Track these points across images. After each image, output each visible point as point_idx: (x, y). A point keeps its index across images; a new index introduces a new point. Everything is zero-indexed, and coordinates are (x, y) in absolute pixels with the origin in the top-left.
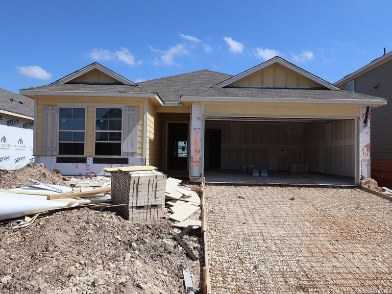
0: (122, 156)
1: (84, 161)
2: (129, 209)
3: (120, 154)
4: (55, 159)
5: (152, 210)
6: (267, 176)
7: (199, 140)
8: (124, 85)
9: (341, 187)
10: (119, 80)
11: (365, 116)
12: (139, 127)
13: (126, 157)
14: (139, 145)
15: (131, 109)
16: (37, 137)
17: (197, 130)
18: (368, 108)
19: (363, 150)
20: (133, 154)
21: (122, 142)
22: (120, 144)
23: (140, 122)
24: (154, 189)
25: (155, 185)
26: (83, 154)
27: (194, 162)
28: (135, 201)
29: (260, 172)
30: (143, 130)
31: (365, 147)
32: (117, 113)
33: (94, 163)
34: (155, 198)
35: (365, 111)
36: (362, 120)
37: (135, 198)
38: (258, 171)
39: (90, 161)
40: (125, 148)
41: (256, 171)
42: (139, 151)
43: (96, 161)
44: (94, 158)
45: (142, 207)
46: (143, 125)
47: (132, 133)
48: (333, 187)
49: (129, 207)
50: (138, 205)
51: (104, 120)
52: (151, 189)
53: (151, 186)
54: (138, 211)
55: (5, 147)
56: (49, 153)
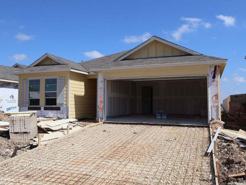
0: (57, 106)
1: (39, 109)
2: (10, 134)
3: (56, 105)
4: (27, 108)
5: (24, 135)
6: (166, 118)
7: (102, 95)
8: (60, 64)
9: (193, 127)
10: (58, 62)
11: (213, 73)
12: (65, 89)
13: (59, 106)
14: (65, 99)
15: (61, 78)
16: (20, 96)
17: (101, 89)
18: (216, 67)
19: (213, 98)
20: (62, 104)
21: (57, 98)
22: (56, 99)
23: (66, 86)
24: (23, 123)
25: (24, 121)
26: (39, 105)
27: (100, 109)
28: (13, 130)
29: (161, 116)
30: (67, 90)
31: (214, 96)
32: (54, 81)
33: (44, 110)
34: (25, 128)
35: (213, 69)
36: (211, 76)
37: (12, 128)
38: (160, 115)
39: (42, 108)
40: (58, 101)
41: (158, 115)
42: (65, 103)
43: (46, 109)
44: (44, 107)
45: (18, 133)
46: (67, 87)
47: (62, 92)
48: (187, 126)
49: (10, 132)
50: (14, 132)
51: (49, 86)
52: (21, 124)
53: (21, 122)
54: (15, 135)
55: (13, 101)
56: (24, 105)
